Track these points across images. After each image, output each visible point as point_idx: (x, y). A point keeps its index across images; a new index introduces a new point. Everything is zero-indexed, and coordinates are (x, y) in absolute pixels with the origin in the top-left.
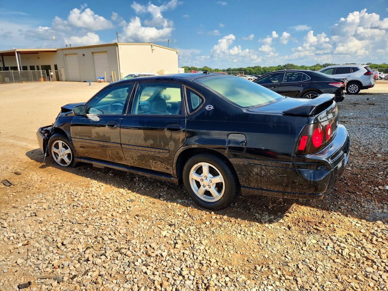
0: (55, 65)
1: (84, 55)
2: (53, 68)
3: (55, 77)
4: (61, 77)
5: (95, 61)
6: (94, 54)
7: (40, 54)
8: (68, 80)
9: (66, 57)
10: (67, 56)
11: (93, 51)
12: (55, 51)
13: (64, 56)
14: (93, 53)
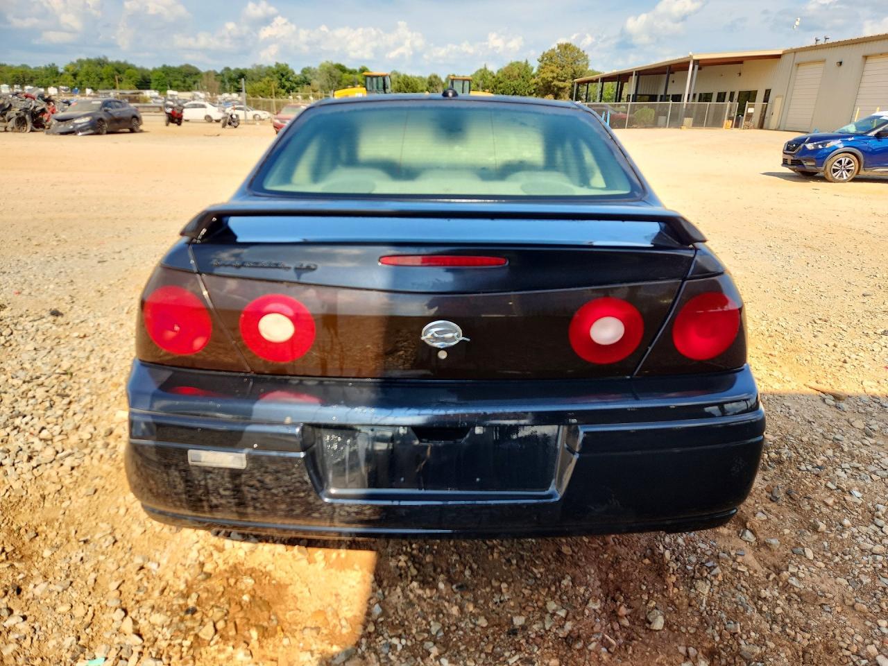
0: (766, 91)
1: (841, 63)
2: (760, 97)
3: (756, 119)
4: (769, 121)
5: (864, 80)
6: (869, 61)
7: (746, 62)
8: (782, 128)
9: (797, 69)
10: (800, 68)
11: (867, 52)
12: (778, 57)
13: (795, 67)
14: (866, 57)
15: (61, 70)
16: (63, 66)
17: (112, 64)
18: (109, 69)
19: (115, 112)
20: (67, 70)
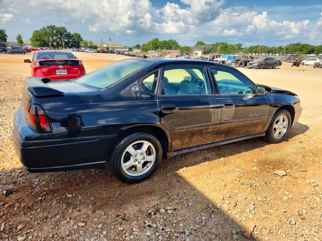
15: (283, 48)
16: (284, 46)
17: (302, 45)
18: (300, 47)
19: (268, 62)
20: (285, 48)
